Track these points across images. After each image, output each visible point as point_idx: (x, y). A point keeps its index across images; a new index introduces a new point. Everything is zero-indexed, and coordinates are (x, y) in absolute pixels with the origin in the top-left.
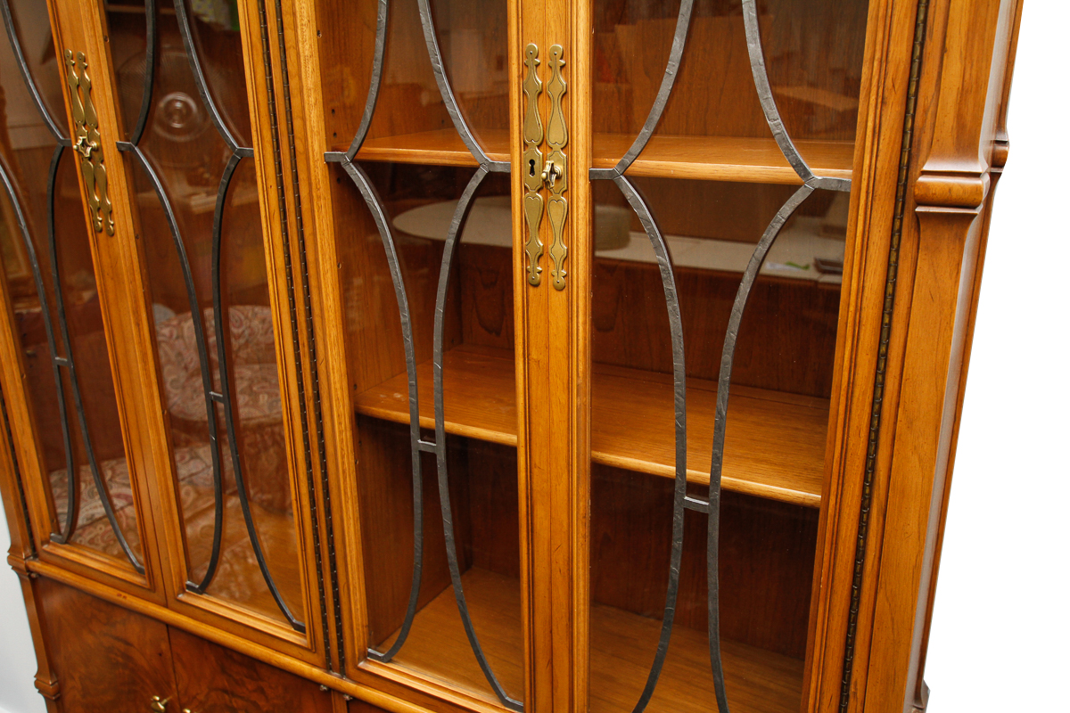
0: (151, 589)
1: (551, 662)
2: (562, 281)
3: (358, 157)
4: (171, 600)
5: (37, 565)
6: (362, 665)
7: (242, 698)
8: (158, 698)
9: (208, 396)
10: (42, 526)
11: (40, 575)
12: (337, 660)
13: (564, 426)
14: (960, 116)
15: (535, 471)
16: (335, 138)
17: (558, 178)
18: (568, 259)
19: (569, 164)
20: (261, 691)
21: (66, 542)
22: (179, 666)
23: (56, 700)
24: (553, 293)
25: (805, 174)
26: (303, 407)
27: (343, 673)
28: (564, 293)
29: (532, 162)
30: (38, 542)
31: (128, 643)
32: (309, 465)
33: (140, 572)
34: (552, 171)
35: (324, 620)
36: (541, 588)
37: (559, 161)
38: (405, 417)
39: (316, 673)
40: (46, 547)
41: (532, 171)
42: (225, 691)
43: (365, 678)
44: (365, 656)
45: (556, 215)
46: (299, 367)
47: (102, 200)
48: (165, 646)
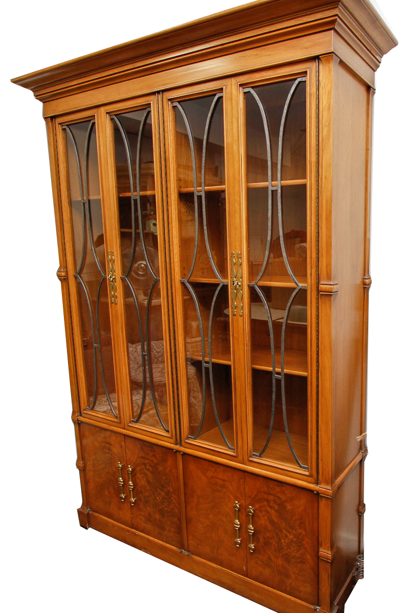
0: (119, 423)
1: (242, 432)
2: (242, 314)
3: (189, 281)
4: (126, 427)
5: (81, 418)
6: (187, 441)
7: (148, 459)
8: (119, 463)
9: (142, 354)
10: (84, 404)
11: (82, 422)
12: (179, 442)
14: (327, 271)
15: (236, 370)
16: (183, 275)
17: (239, 286)
18: (243, 308)
19: (242, 282)
20: (154, 455)
21: (92, 409)
22: (127, 450)
23: (84, 470)
24: (240, 317)
25: (297, 285)
26: (171, 355)
27: (181, 444)
28: (242, 318)
29: (233, 282)
30: (82, 410)
31: (110, 444)
32: (172, 374)
33: (116, 417)
34: (237, 284)
35: (175, 427)
37: (239, 281)
38: (201, 358)
39: (172, 446)
40: (84, 412)
41: (233, 284)
42: (143, 458)
43: (188, 445)
44: (188, 438)
45: (239, 296)
46: (170, 344)
47: (114, 294)
48: (123, 444)
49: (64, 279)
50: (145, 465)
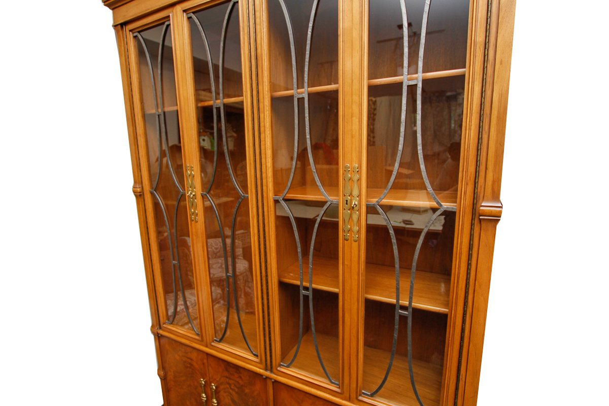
0: (202, 341)
1: (350, 368)
2: (356, 239)
3: (285, 198)
4: (208, 345)
5: (161, 332)
6: (279, 368)
7: (233, 380)
8: (202, 380)
9: (226, 275)
10: (163, 318)
11: (162, 335)
12: (270, 367)
13: (356, 287)
15: (345, 302)
18: (359, 232)
19: (360, 201)
20: (240, 377)
21: (172, 324)
22: (210, 368)
23: (164, 379)
24: (353, 242)
26: (261, 279)
27: (271, 371)
28: (357, 243)
29: (347, 201)
30: (161, 324)
31: (192, 360)
32: (263, 299)
33: (198, 335)
35: (265, 353)
36: (347, 342)
37: (356, 200)
38: (298, 283)
39: (262, 371)
40: (164, 325)
41: (347, 204)
42: (227, 377)
43: (280, 373)
44: (280, 365)
45: (355, 217)
46: (261, 266)
47: (195, 211)
48: (205, 361)
49: (139, 196)
50: (230, 384)
